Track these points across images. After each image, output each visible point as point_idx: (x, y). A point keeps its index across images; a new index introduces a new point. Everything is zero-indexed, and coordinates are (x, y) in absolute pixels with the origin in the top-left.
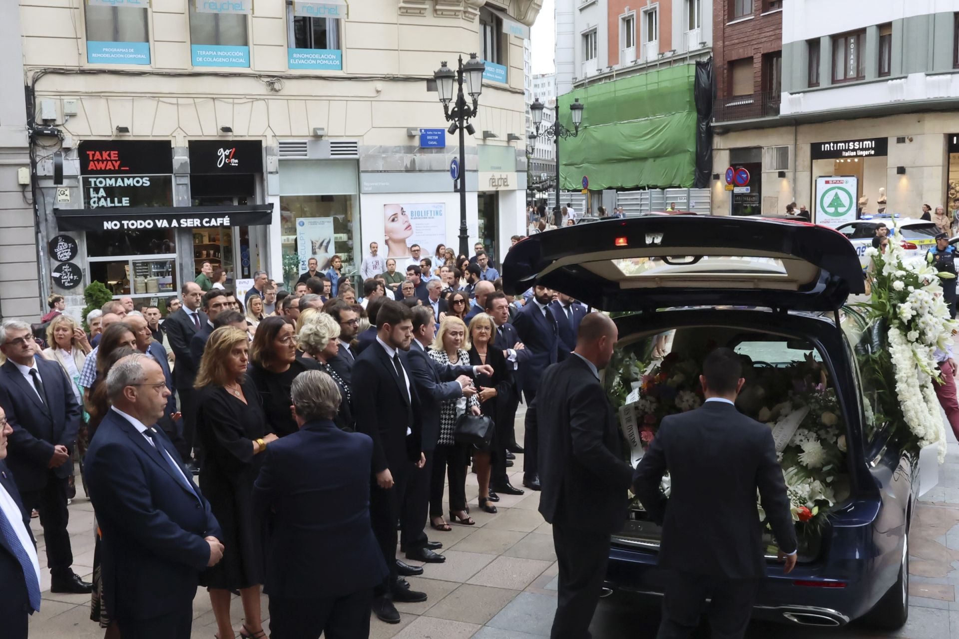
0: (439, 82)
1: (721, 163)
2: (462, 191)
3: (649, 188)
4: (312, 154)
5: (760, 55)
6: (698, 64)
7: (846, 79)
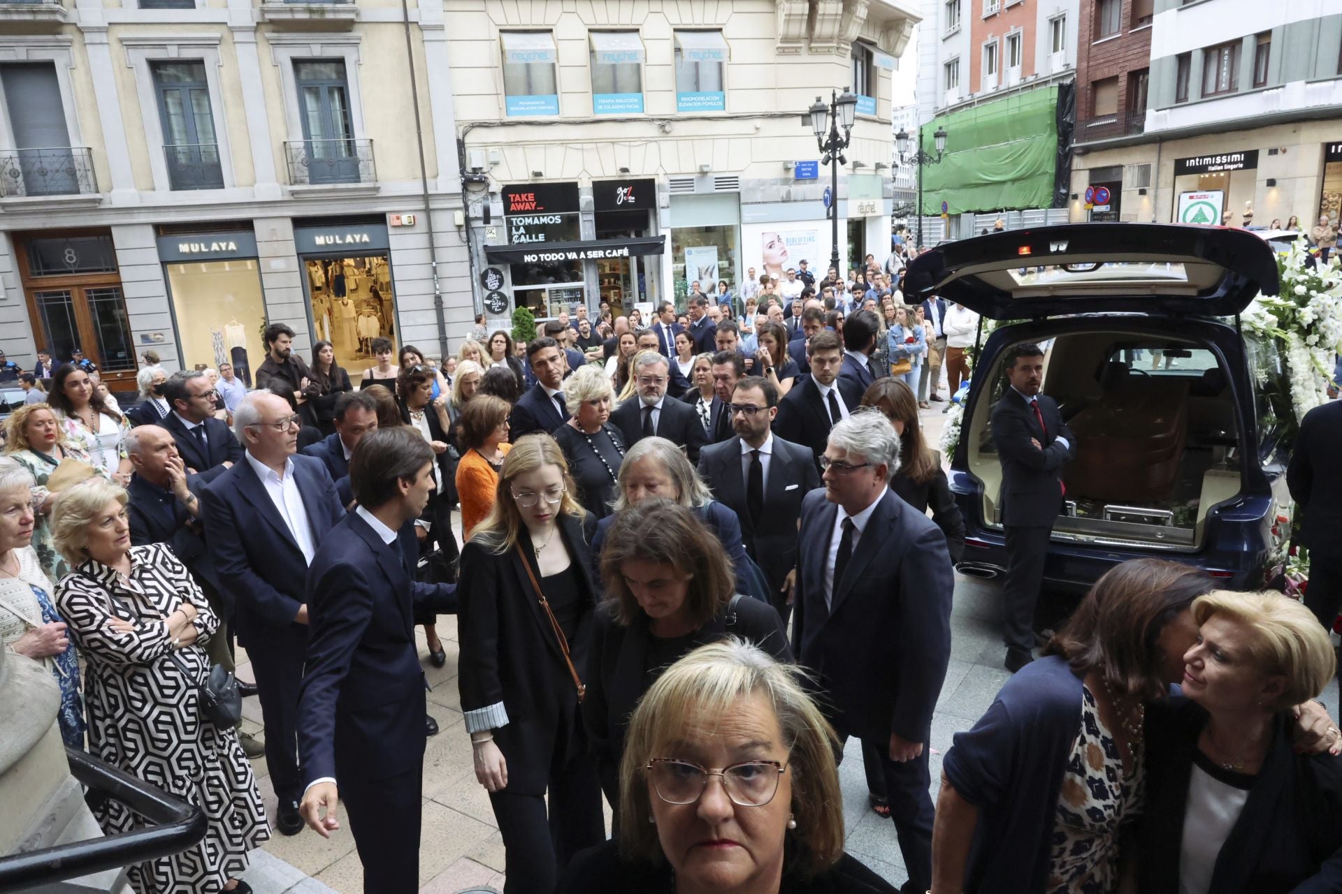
0: (813, 117)
1: (1080, 183)
2: (834, 218)
3: (1007, 210)
4: (698, 189)
5: (1126, 73)
6: (1061, 87)
7: (1217, 92)
